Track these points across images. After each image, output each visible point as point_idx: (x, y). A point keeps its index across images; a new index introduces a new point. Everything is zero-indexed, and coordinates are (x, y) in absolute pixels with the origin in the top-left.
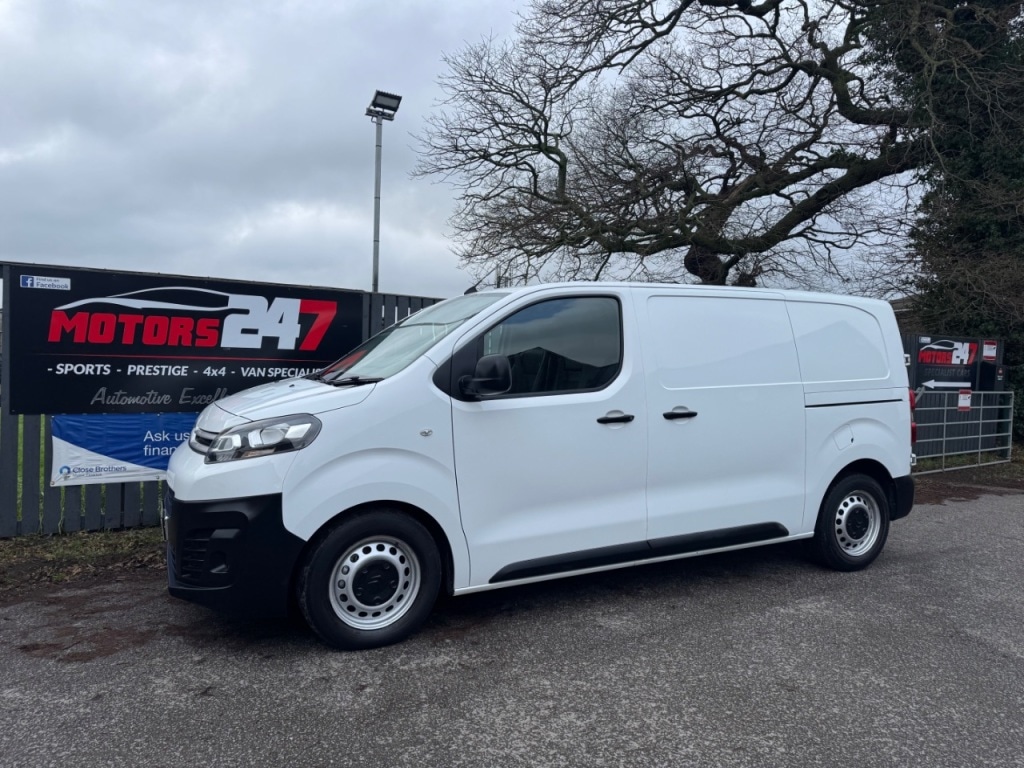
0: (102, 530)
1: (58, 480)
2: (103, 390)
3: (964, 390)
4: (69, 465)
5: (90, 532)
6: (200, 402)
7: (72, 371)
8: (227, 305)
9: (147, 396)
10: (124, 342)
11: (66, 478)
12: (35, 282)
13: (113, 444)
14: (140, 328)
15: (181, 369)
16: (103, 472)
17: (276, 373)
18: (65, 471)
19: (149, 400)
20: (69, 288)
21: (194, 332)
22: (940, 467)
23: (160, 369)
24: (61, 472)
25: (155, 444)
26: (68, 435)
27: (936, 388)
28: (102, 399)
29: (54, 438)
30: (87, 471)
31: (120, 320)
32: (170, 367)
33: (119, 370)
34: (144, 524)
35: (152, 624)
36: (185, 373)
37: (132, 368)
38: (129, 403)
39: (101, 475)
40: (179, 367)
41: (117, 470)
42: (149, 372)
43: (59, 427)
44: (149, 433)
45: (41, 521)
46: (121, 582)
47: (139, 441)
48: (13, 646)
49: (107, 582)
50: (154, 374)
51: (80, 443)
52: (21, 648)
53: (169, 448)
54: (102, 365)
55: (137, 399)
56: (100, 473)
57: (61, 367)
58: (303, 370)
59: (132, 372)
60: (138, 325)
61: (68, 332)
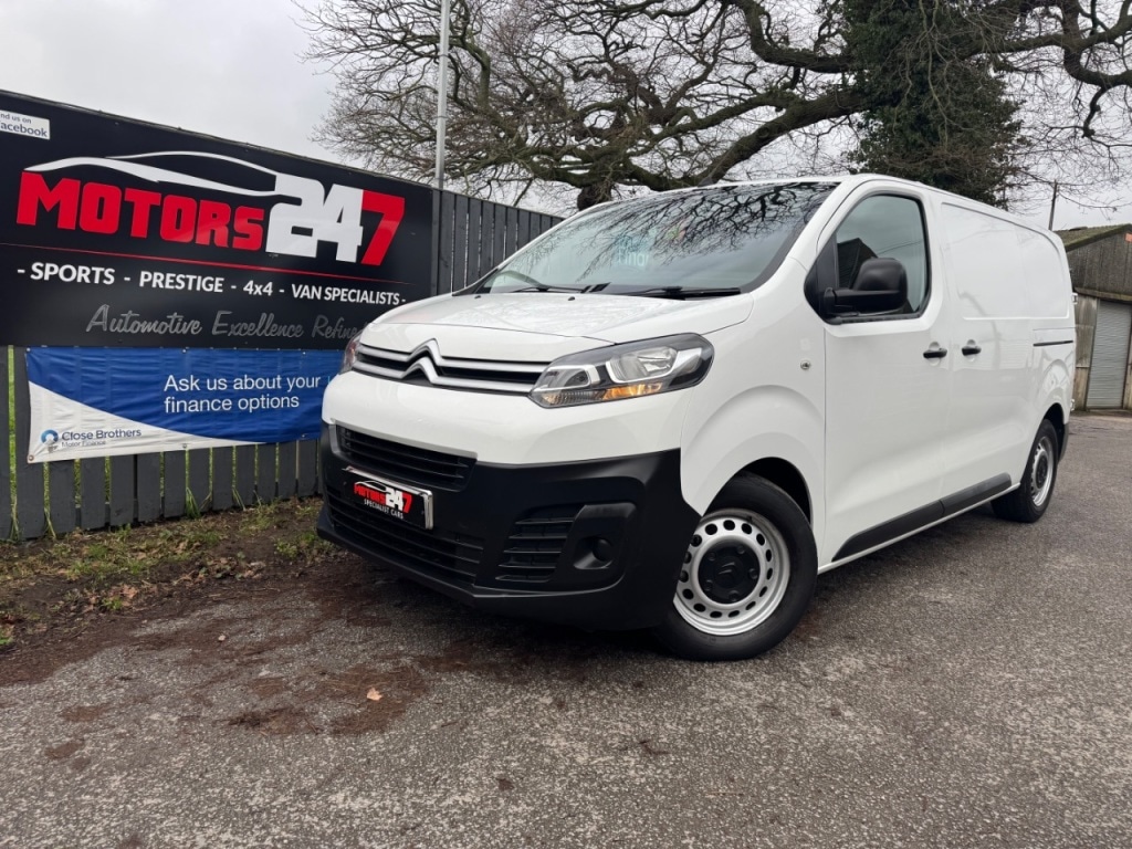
0: (108, 527)
1: (39, 453)
2: (104, 309)
4: (54, 429)
5: (95, 530)
6: (239, 333)
7: (57, 275)
8: (273, 189)
9: (168, 321)
10: (133, 234)
11: (51, 449)
13: (121, 395)
14: (156, 212)
15: (213, 282)
16: (107, 439)
17: (334, 295)
18: (50, 437)
19: (170, 327)
20: (47, 137)
21: (231, 226)
23: (186, 281)
24: (44, 440)
25: (180, 396)
26: (53, 380)
28: (103, 323)
29: (33, 387)
30: (83, 436)
31: (126, 199)
32: (200, 278)
33: (127, 279)
34: (166, 516)
35: (384, 659)
36: (219, 288)
37: (146, 277)
38: (143, 331)
39: (104, 443)
40: (212, 279)
41: (128, 435)
42: (170, 284)
43: (37, 365)
44: (171, 377)
45: (15, 519)
46: (224, 602)
47: (158, 391)
48: (214, 723)
49: (203, 605)
50: (177, 287)
51: (71, 392)
52: (233, 722)
53: (199, 401)
54: (102, 269)
55: (155, 325)
56: (102, 440)
57: (38, 267)
58: (365, 292)
59: (145, 283)
60: (152, 206)
61: (48, 210)
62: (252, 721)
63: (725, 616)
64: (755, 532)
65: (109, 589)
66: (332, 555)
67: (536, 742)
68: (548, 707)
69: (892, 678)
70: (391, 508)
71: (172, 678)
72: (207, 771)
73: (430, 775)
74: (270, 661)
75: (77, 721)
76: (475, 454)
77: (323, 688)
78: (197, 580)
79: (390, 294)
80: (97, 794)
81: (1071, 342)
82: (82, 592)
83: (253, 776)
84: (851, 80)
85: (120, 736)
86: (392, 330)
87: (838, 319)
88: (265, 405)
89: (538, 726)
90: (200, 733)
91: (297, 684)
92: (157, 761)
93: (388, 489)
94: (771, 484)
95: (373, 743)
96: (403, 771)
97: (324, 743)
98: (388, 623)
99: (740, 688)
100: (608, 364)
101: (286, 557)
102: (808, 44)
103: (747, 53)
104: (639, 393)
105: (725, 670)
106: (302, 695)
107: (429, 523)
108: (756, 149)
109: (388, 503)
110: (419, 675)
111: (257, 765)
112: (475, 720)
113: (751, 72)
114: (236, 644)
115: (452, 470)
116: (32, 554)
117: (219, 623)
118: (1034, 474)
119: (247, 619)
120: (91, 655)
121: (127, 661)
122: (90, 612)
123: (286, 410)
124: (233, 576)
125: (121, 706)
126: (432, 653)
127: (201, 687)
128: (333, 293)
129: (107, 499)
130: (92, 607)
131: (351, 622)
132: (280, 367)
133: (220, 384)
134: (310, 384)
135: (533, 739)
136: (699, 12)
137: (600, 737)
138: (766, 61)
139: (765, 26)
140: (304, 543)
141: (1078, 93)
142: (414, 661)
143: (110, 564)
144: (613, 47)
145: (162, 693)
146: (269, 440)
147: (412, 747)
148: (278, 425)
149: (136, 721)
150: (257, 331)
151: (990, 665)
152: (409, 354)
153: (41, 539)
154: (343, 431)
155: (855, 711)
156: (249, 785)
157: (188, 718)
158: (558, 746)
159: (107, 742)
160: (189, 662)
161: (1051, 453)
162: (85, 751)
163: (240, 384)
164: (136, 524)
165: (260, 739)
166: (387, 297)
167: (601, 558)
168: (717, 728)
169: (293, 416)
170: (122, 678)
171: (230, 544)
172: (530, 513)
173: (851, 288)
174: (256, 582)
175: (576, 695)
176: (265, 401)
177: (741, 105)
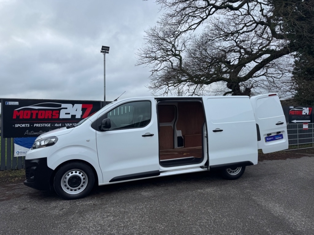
1: (16, 155)
2: (28, 131)
3: (306, 123)
4: (19, 151)
7: (19, 126)
8: (61, 107)
10: (33, 118)
11: (18, 154)
12: (9, 103)
13: (31, 145)
14: (37, 114)
15: (48, 125)
18: (18, 153)
19: (40, 133)
20: (18, 104)
21: (52, 114)
22: (297, 148)
23: (43, 125)
24: (17, 153)
26: (18, 143)
27: (297, 123)
28: (27, 133)
29: (15, 144)
30: (23, 152)
31: (32, 112)
32: (46, 124)
33: (32, 126)
37: (35, 125)
42: (40, 126)
43: (16, 141)
45: (12, 166)
51: (22, 145)
54: (27, 124)
55: (37, 133)
57: (16, 125)
60: (37, 113)
100: (42, 142)
144: (239, 42)
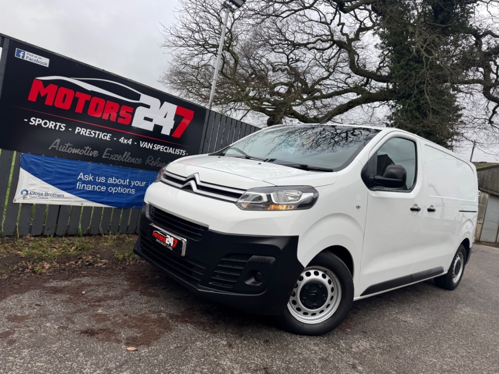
0: (43, 235)
1: (19, 199)
2: (58, 141)
4: (27, 189)
5: (36, 236)
6: (114, 159)
7: (41, 124)
8: (139, 100)
9: (85, 149)
10: (76, 111)
11: (24, 198)
12: (25, 56)
13: (59, 178)
14: (87, 103)
15: (107, 136)
16: (49, 197)
17: (158, 148)
18: (25, 193)
19: (85, 152)
20: (47, 66)
21: (118, 113)
23: (95, 133)
24: (22, 193)
25: (84, 182)
26: (31, 168)
28: (57, 147)
29: (21, 169)
30: (39, 194)
31: (76, 96)
32: (101, 133)
33: (70, 129)
34: (68, 234)
35: (154, 312)
36: (109, 138)
37: (79, 129)
38: (73, 152)
39: (47, 198)
40: (106, 134)
41: (59, 196)
42: (88, 134)
43: (25, 161)
44: (82, 174)
45: (2, 226)
46: (87, 276)
47: (74, 179)
48: (74, 331)
49: (78, 276)
50: (91, 136)
51: (37, 174)
52: (82, 332)
53: (92, 185)
54: (60, 124)
55: (78, 150)
56: (47, 197)
57: (33, 119)
58: (171, 148)
59: (78, 132)
60: (86, 101)
61: (42, 96)
62: (90, 333)
63: (309, 315)
64: (328, 278)
65: (38, 263)
66: (138, 261)
67: (217, 361)
68: (224, 346)
69: (382, 354)
70: (167, 244)
71: (58, 308)
72: (67, 354)
73: (167, 370)
74: (103, 306)
75: (13, 322)
76: (208, 226)
77: (125, 322)
78: (77, 264)
79: (182, 151)
80: (16, 357)
81: (476, 212)
82: (26, 263)
83: (87, 359)
84: (391, 87)
85: (31, 331)
86: (180, 167)
87: (375, 188)
88: (120, 191)
89: (218, 354)
90: (67, 335)
91: (113, 318)
92: (45, 345)
93: (168, 236)
94: (337, 257)
95: (143, 351)
96: (155, 366)
97: (121, 348)
98: (158, 296)
99: (313, 348)
100: (272, 194)
101: (118, 260)
102: (374, 69)
103: (347, 69)
104: (284, 209)
105: (307, 339)
106: (115, 324)
107: (183, 253)
108: (347, 110)
109: (167, 242)
110: (168, 322)
111: (90, 354)
112: (191, 347)
113: (348, 78)
114: (90, 296)
115: (197, 231)
116: (7, 243)
117: (84, 286)
118: (454, 269)
119: (96, 285)
120: (25, 292)
121: (40, 297)
122: (28, 272)
123: (128, 195)
124: (93, 265)
125: (34, 317)
126: (176, 313)
127: (71, 314)
128: (157, 147)
129: (44, 223)
130: (29, 270)
131: (142, 293)
132: (129, 176)
133: (102, 179)
134: (141, 184)
135: (215, 360)
136: (329, 50)
137: (246, 363)
138: (355, 74)
139: (356, 59)
140: (127, 254)
141: (488, 105)
142: (167, 315)
143: (40, 252)
144: (291, 60)
145: (53, 314)
146: (119, 206)
147: (160, 355)
148: (124, 200)
149: (39, 326)
150: (122, 159)
151: (427, 354)
152: (186, 178)
153: (12, 236)
154: (152, 207)
155: (363, 367)
156: (85, 363)
157: (63, 328)
158: (226, 365)
159: (25, 333)
160: (67, 302)
161: (463, 260)
162: (14, 336)
163: (111, 181)
164: (55, 235)
165: (93, 342)
166: (180, 151)
167: (257, 280)
168: (299, 366)
169: (131, 197)
170: (36, 305)
171: (94, 250)
172: (228, 256)
173: (382, 176)
174: (103, 269)
175: (238, 342)
176: (120, 189)
177: (342, 91)
